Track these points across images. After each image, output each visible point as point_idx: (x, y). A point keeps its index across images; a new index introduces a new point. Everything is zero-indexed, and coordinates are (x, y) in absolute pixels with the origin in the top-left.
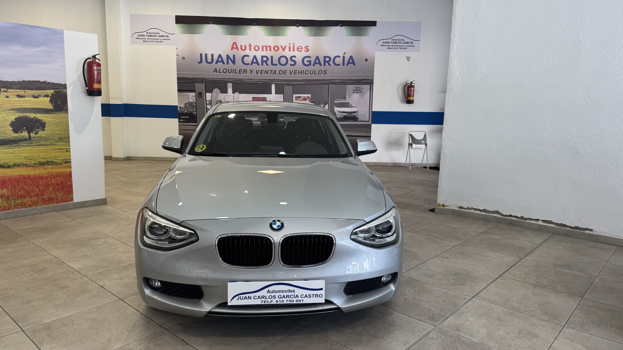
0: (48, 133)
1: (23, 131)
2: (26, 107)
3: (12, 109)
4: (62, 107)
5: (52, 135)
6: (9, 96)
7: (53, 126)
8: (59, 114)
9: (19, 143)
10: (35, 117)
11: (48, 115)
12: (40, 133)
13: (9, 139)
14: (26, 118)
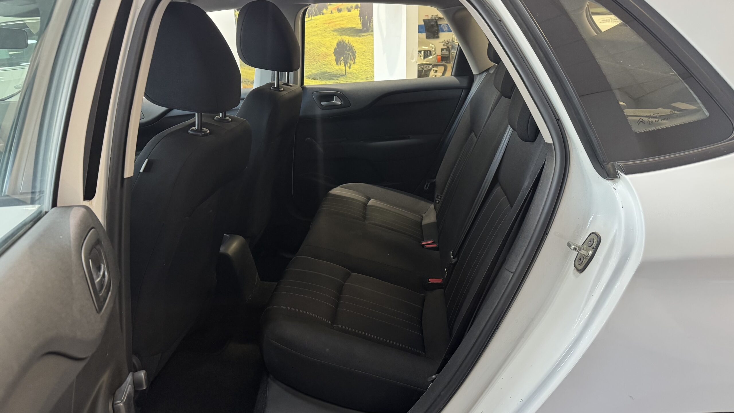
0: (358, 69)
1: (341, 62)
2: (343, 27)
3: (334, 31)
4: (368, 25)
5: (360, 71)
6: (333, 11)
7: (362, 57)
8: (365, 37)
9: (339, 79)
10: (349, 41)
11: (357, 38)
12: (353, 67)
13: (333, 72)
14: (343, 43)
